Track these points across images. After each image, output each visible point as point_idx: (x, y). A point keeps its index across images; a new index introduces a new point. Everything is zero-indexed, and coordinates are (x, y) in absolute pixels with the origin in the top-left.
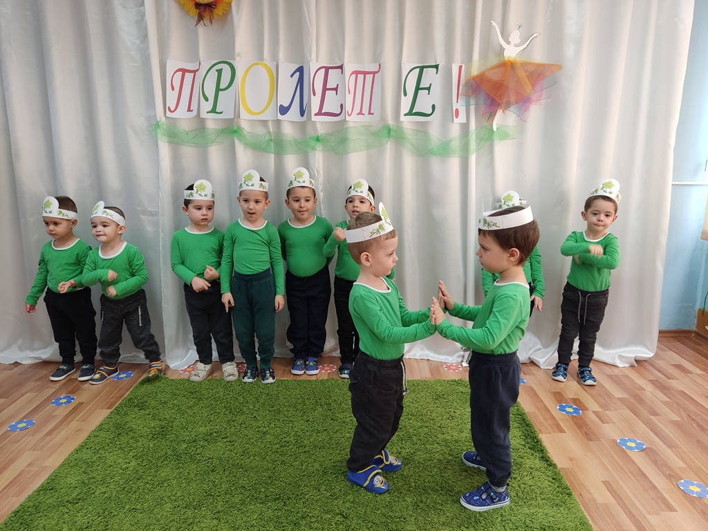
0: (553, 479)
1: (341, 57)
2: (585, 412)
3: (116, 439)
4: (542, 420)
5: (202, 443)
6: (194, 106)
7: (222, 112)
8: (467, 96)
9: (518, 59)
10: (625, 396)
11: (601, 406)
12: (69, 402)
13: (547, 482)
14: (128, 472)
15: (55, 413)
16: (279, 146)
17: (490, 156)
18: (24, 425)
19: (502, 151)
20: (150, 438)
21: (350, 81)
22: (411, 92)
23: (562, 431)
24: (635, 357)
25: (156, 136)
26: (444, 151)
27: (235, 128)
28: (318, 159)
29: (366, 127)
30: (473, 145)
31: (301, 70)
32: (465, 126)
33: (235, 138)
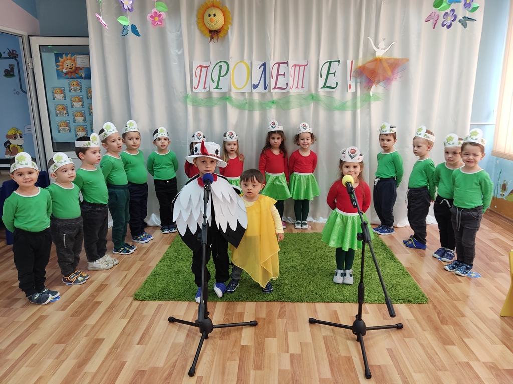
4: (397, 249)
6: (207, 86)
7: (222, 89)
8: (356, 77)
9: (384, 57)
16: (251, 106)
17: (369, 110)
19: (375, 107)
21: (291, 70)
22: (324, 76)
23: (407, 253)
25: (187, 102)
26: (342, 108)
27: (228, 97)
28: (272, 114)
29: (300, 95)
30: (359, 105)
31: (264, 65)
32: (355, 94)
33: (228, 103)
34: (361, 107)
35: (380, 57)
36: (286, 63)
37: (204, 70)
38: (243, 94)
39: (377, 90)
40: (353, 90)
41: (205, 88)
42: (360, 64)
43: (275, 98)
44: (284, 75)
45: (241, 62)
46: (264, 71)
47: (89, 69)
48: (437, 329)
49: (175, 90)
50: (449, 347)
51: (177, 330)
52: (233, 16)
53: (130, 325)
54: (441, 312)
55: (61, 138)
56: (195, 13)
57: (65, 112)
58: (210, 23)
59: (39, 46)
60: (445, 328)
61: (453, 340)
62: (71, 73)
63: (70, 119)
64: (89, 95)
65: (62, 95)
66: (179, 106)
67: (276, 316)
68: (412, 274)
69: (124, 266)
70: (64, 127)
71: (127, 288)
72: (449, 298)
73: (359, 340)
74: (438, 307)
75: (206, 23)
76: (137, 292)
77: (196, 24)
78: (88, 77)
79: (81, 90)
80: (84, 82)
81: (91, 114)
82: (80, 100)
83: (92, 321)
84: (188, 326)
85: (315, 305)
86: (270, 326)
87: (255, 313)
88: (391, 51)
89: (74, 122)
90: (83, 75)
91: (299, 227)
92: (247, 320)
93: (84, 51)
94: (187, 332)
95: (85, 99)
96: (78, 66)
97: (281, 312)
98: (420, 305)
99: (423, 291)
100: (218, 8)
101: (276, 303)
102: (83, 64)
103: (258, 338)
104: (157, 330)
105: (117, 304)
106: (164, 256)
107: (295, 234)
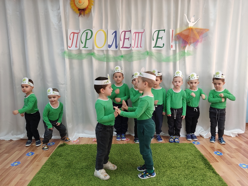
0: (219, 180)
1: (130, 27)
2: (224, 154)
3: (52, 168)
4: (209, 158)
5: (85, 169)
6: (78, 45)
7: (88, 47)
9: (194, 27)
10: (237, 148)
11: (229, 152)
12: (32, 154)
13: (217, 181)
14: (59, 182)
15: (28, 159)
16: (108, 59)
17: (184, 62)
18: (16, 164)
19: (188, 59)
20: (65, 168)
21: (133, 36)
22: (155, 39)
23: (217, 162)
24: (238, 133)
25: (64, 56)
27: (92, 53)
28: (122, 64)
29: (139, 51)
30: (178, 58)
31: (115, 32)
32: (175, 51)
33: (92, 57)
36: (130, 31)
37: (76, 35)
40: (174, 48)
41: (76, 47)
44: (128, 39)
45: (101, 30)
46: (116, 36)
58: (79, 4)
75: (76, 4)
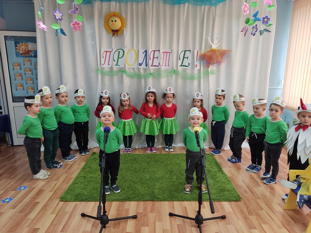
1: (159, 47)
4: (224, 164)
6: (110, 63)
7: (120, 65)
8: (200, 60)
9: (217, 49)
16: (138, 76)
17: (208, 80)
19: (212, 78)
21: (162, 55)
23: (230, 167)
25: (98, 73)
26: (192, 78)
27: (124, 70)
28: (150, 81)
29: (167, 70)
30: (202, 77)
31: (146, 51)
32: (200, 70)
33: (123, 74)
34: (204, 78)
35: (215, 49)
36: (159, 51)
37: (108, 53)
38: (134, 69)
39: (213, 68)
40: (198, 67)
41: (108, 64)
42: (203, 52)
43: (152, 71)
44: (157, 58)
45: (132, 50)
46: (146, 55)
47: (36, 51)
48: (246, 218)
49: (90, 65)
50: (253, 230)
51: (86, 222)
52: (126, 22)
53: (56, 219)
54: (249, 206)
55: (17, 94)
56: (103, 19)
57: (21, 78)
58: (113, 26)
59: (4, 36)
60: (251, 217)
61: (255, 225)
62: (25, 53)
63: (24, 82)
64: (36, 67)
65: (19, 67)
66: (93, 75)
67: (149, 211)
68: (232, 181)
69: (55, 177)
70: (20, 87)
71: (56, 192)
72: (253, 197)
73: (199, 227)
74: (247, 203)
75: (110, 25)
76: (62, 195)
77: (103, 26)
78: (36, 56)
79: (31, 64)
80: (33, 59)
81: (37, 79)
82: (31, 70)
83: (32, 216)
84: (93, 220)
85: (173, 203)
86: (145, 218)
87: (136, 209)
88: (221, 45)
89: (27, 84)
90: (33, 55)
91: (167, 150)
92: (131, 214)
93: (34, 40)
94: (92, 223)
95: (34, 70)
96: (30, 49)
97: (152, 208)
98: (237, 202)
99: (239, 193)
100: (118, 16)
101: (149, 202)
102: (33, 48)
103: (137, 227)
104: (73, 222)
105: (49, 204)
106: (81, 170)
107: (164, 154)
